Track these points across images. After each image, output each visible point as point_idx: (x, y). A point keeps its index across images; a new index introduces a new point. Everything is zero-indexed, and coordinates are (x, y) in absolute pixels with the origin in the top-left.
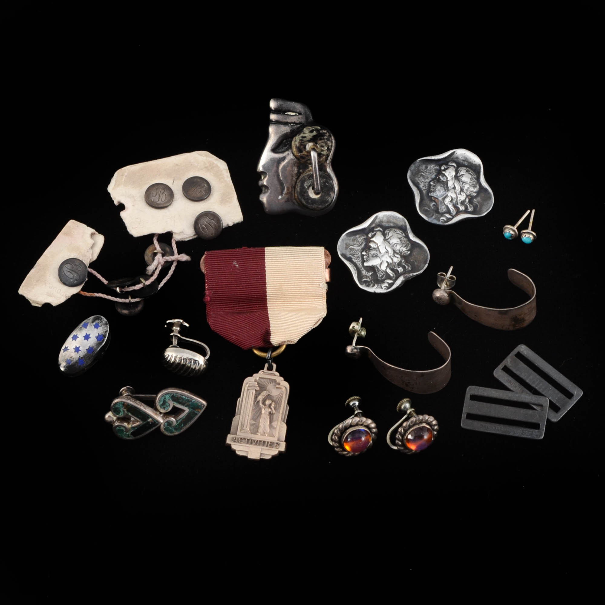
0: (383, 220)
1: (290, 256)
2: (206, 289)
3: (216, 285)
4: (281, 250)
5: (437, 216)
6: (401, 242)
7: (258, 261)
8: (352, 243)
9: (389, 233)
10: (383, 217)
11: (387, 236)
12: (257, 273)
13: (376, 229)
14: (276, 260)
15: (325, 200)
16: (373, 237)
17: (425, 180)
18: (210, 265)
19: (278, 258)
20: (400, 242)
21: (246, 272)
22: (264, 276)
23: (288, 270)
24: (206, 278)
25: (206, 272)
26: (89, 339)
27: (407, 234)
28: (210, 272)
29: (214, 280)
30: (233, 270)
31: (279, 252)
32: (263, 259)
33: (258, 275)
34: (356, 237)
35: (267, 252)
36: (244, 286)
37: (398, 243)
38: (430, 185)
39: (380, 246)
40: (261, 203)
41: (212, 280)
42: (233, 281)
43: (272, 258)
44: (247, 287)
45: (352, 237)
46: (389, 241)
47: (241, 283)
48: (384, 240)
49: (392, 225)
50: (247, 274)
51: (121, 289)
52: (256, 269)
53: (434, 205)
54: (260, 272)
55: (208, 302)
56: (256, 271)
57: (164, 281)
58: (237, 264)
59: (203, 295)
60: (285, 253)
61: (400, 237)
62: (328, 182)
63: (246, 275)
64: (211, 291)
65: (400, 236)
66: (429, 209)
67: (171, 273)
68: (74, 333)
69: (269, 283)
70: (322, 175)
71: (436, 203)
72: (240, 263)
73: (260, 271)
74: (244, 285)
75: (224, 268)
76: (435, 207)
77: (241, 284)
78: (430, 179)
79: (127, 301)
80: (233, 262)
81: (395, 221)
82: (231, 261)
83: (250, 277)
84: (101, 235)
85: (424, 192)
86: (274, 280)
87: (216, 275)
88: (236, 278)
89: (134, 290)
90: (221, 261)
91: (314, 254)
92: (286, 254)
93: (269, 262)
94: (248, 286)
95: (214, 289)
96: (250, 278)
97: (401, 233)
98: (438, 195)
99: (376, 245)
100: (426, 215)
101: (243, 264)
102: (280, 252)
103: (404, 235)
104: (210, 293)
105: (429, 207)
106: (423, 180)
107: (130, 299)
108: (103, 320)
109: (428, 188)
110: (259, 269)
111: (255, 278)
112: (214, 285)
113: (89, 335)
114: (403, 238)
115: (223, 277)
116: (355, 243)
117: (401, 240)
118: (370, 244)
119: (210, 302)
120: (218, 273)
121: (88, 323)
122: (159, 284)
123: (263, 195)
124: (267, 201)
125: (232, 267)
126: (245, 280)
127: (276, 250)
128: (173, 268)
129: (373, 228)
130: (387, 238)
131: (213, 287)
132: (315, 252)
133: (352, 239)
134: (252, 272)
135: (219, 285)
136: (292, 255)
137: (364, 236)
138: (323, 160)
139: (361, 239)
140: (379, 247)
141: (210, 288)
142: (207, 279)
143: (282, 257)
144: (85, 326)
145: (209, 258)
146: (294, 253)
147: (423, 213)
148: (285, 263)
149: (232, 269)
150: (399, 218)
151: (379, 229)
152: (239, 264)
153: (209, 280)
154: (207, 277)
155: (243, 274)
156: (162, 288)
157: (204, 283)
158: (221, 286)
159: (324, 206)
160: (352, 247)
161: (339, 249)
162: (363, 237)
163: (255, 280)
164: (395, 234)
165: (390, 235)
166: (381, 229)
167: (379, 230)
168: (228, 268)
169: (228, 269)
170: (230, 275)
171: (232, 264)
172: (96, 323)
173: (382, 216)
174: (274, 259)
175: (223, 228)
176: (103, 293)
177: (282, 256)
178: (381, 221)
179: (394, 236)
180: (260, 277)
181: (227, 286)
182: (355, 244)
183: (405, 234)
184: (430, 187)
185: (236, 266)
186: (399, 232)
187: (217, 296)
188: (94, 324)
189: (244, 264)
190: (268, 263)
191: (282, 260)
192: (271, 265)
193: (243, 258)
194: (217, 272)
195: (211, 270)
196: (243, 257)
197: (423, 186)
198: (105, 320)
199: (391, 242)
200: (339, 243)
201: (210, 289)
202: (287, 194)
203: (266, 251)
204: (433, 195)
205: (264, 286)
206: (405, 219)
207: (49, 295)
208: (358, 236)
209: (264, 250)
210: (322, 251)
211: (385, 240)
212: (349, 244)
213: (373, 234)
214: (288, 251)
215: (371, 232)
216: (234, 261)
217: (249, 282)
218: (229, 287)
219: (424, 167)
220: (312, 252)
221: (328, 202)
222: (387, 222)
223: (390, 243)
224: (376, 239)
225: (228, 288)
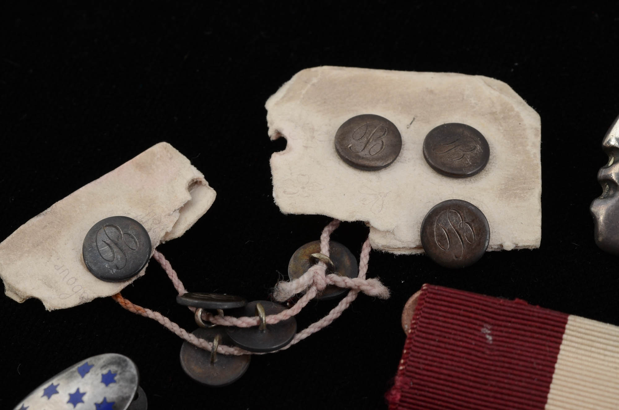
2: (399, 373)
3: (424, 369)
4: (607, 331)
7: (544, 342)
12: (533, 371)
14: (587, 353)
18: (426, 318)
19: (593, 349)
21: (506, 359)
22: (548, 380)
23: (610, 384)
24: (406, 346)
25: (410, 331)
26: (79, 405)
28: (420, 334)
29: (424, 356)
30: (475, 345)
31: (600, 335)
32: (558, 340)
33: (534, 376)
35: (572, 328)
36: (491, 391)
40: (592, 219)
41: (419, 355)
42: (469, 372)
43: (579, 346)
44: (499, 396)
47: (486, 382)
50: (507, 365)
51: (208, 317)
52: (533, 360)
54: (539, 370)
55: (395, 404)
56: (530, 365)
57: (313, 328)
58: (489, 334)
59: (391, 385)
63: (503, 367)
64: (408, 379)
67: (335, 313)
68: (54, 381)
69: (555, 403)
72: (498, 333)
73: (540, 367)
74: (491, 388)
75: (455, 334)
77: (486, 384)
79: (208, 346)
80: (483, 327)
82: (478, 322)
83: (511, 374)
84: (212, 189)
86: (567, 398)
87: (433, 346)
88: (478, 367)
89: (235, 328)
90: (455, 316)
93: (570, 352)
94: (502, 394)
95: (417, 376)
96: (512, 376)
101: (504, 339)
102: (604, 336)
104: (406, 384)
107: (216, 342)
108: (128, 369)
110: (539, 361)
111: (523, 379)
112: (419, 368)
113: (84, 394)
115: (447, 354)
119: (400, 405)
120: (439, 341)
121: (92, 366)
122: (299, 331)
123: (601, 201)
124: (608, 217)
125: (477, 338)
126: (497, 379)
127: (595, 329)
128: (343, 305)
131: (417, 371)
134: (521, 363)
135: (431, 371)
141: (408, 371)
142: (408, 349)
144: (83, 372)
145: (428, 300)
148: (608, 366)
149: (474, 342)
152: (496, 335)
153: (412, 353)
154: (410, 343)
155: (499, 361)
156: (302, 342)
157: (400, 356)
158: (436, 375)
163: (523, 384)
168: (467, 337)
169: (465, 339)
170: (466, 356)
171: (479, 331)
172: (110, 371)
174: (583, 347)
175: (489, 250)
176: (164, 314)
177: (604, 346)
180: (535, 381)
181: (450, 378)
185: (486, 339)
187: (420, 395)
188: (105, 371)
189: (508, 340)
190: (567, 354)
191: (602, 357)
192: (571, 360)
193: (509, 324)
194: (437, 339)
195: (423, 330)
196: (510, 322)
198: (132, 369)
201: (408, 374)
203: (569, 322)
205: (539, 404)
207: (49, 284)
209: (566, 319)
216: (485, 325)
217: (507, 386)
218: (454, 382)
225: (451, 384)
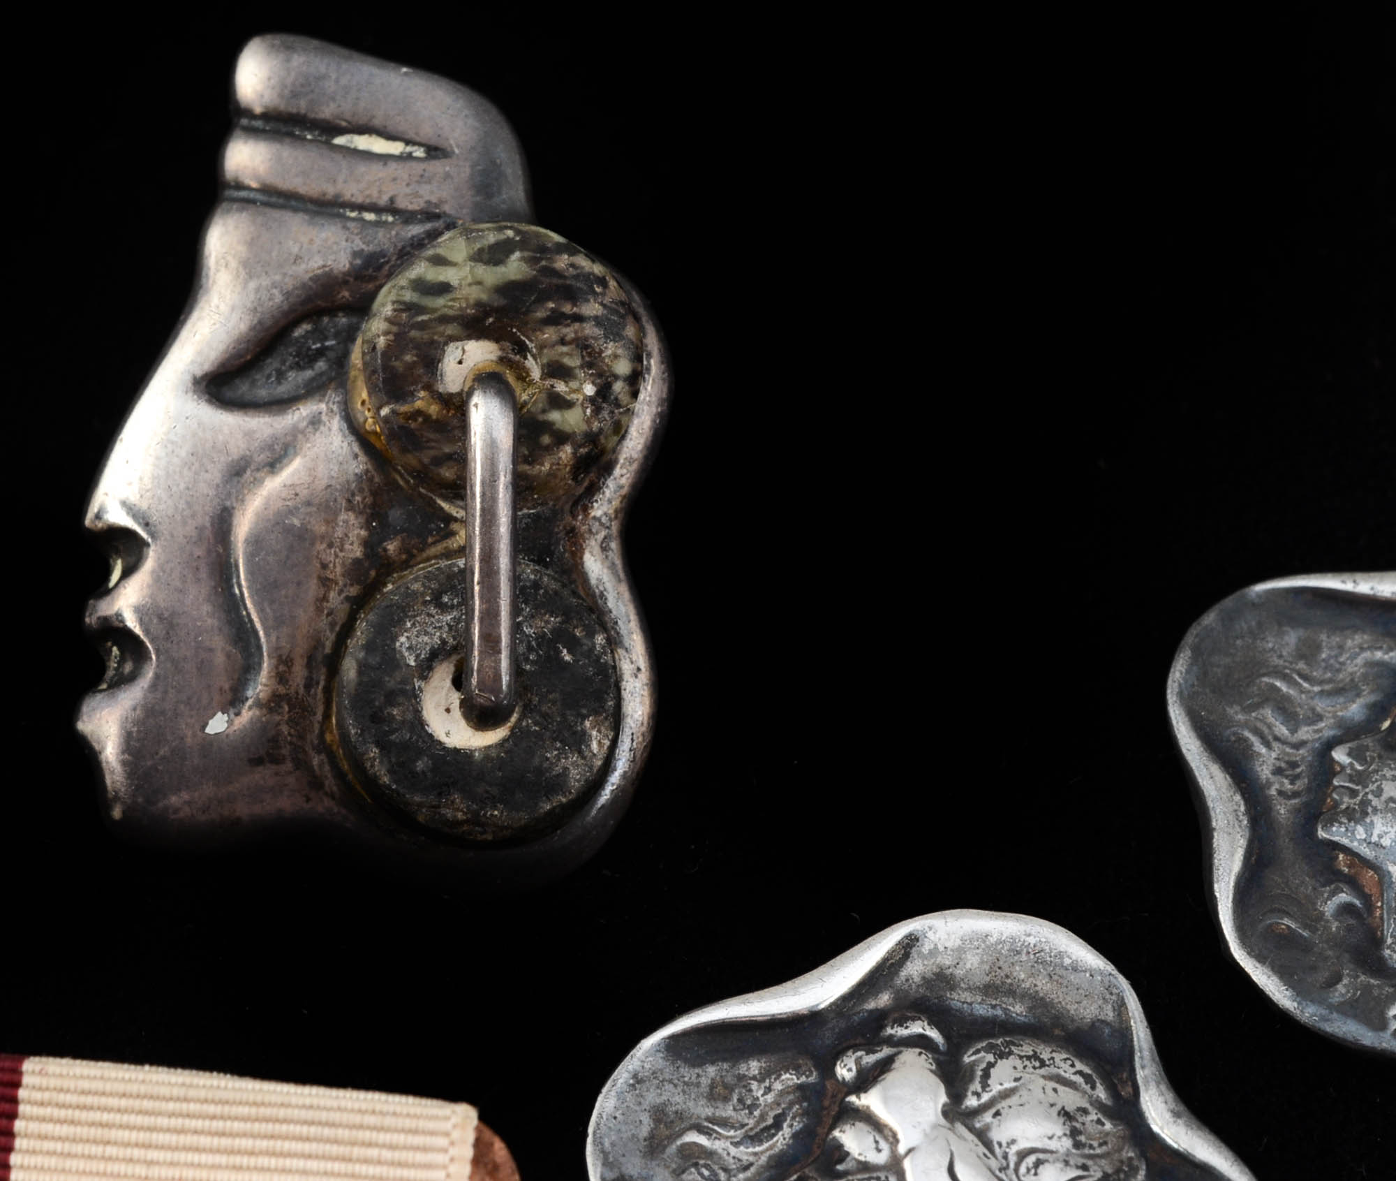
0: (959, 972)
1: (205, 1141)
5: (1367, 989)
6: (1077, 1145)
8: (703, 1110)
9: (991, 1065)
10: (960, 951)
11: (976, 1086)
13: (902, 1032)
15: (540, 771)
16: (866, 1080)
17: (1293, 731)
20: (1067, 1143)
27: (1126, 1092)
34: (743, 1069)
37: (1053, 1145)
38: (1324, 768)
39: (910, 1151)
45: (711, 1070)
46: (987, 1128)
48: (945, 1113)
49: (1018, 1010)
53: (1347, 909)
60: (171, 1115)
61: (1070, 1108)
62: (573, 645)
65: (1071, 1100)
66: (1313, 930)
70: (536, 585)
71: (1366, 899)
76: (1352, 921)
78: (1326, 729)
81: (1043, 985)
85: (1282, 810)
91: (392, 1147)
92: (174, 1122)
97: (1079, 1079)
98: (1386, 842)
99: (883, 1145)
100: (1284, 973)
103: (1101, 1093)
105: (1313, 920)
106: (1283, 730)
109: (1309, 789)
114: (1094, 1116)
116: (727, 1111)
117: (1074, 1133)
118: (836, 1133)
129: (880, 1019)
130: (971, 1102)
132: (400, 1139)
133: (705, 1081)
136: (225, 1142)
137: (797, 1069)
138: (551, 474)
139: (778, 1086)
140: (907, 1164)
143: (147, 1146)
146: (237, 1126)
147: (1260, 958)
150: (1075, 968)
151: (917, 1028)
159: (523, 817)
160: (702, 1140)
161: (598, 1142)
162: (790, 1078)
164: (1036, 1082)
165: (995, 1088)
166: (934, 1034)
167: (921, 1042)
173: (953, 942)
178: (942, 980)
179: (1023, 1092)
182: (724, 1123)
183: (1112, 1089)
184: (1329, 782)
186: (1067, 1072)
197: (1278, 771)
199: (999, 1134)
200: (606, 1103)
202: (272, 704)
204: (1345, 841)
206: (1124, 984)
208: (754, 1067)
209: (18, 1073)
210: (456, 1135)
211: (955, 1113)
212: (680, 1115)
213: (870, 1059)
214: (193, 1107)
215: (856, 1048)
219: (1292, 638)
220: (382, 1137)
221: (558, 784)
222: (990, 990)
223: (988, 1144)
224: (886, 1100)
